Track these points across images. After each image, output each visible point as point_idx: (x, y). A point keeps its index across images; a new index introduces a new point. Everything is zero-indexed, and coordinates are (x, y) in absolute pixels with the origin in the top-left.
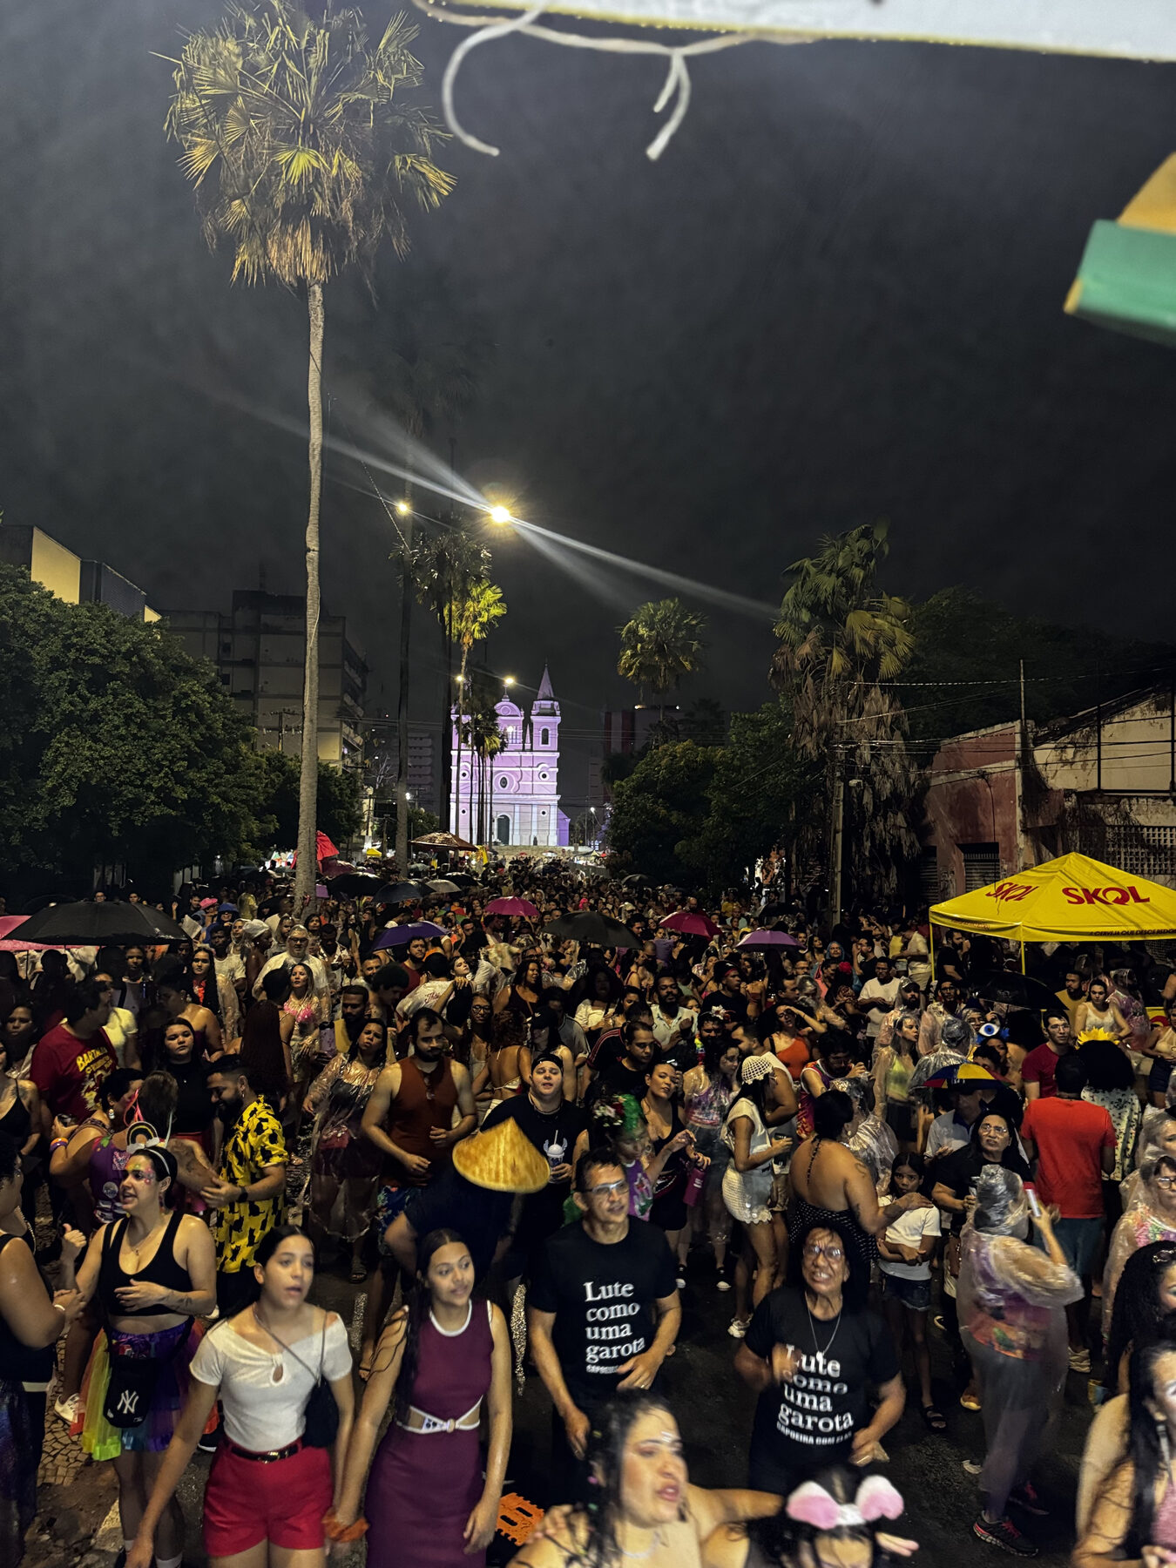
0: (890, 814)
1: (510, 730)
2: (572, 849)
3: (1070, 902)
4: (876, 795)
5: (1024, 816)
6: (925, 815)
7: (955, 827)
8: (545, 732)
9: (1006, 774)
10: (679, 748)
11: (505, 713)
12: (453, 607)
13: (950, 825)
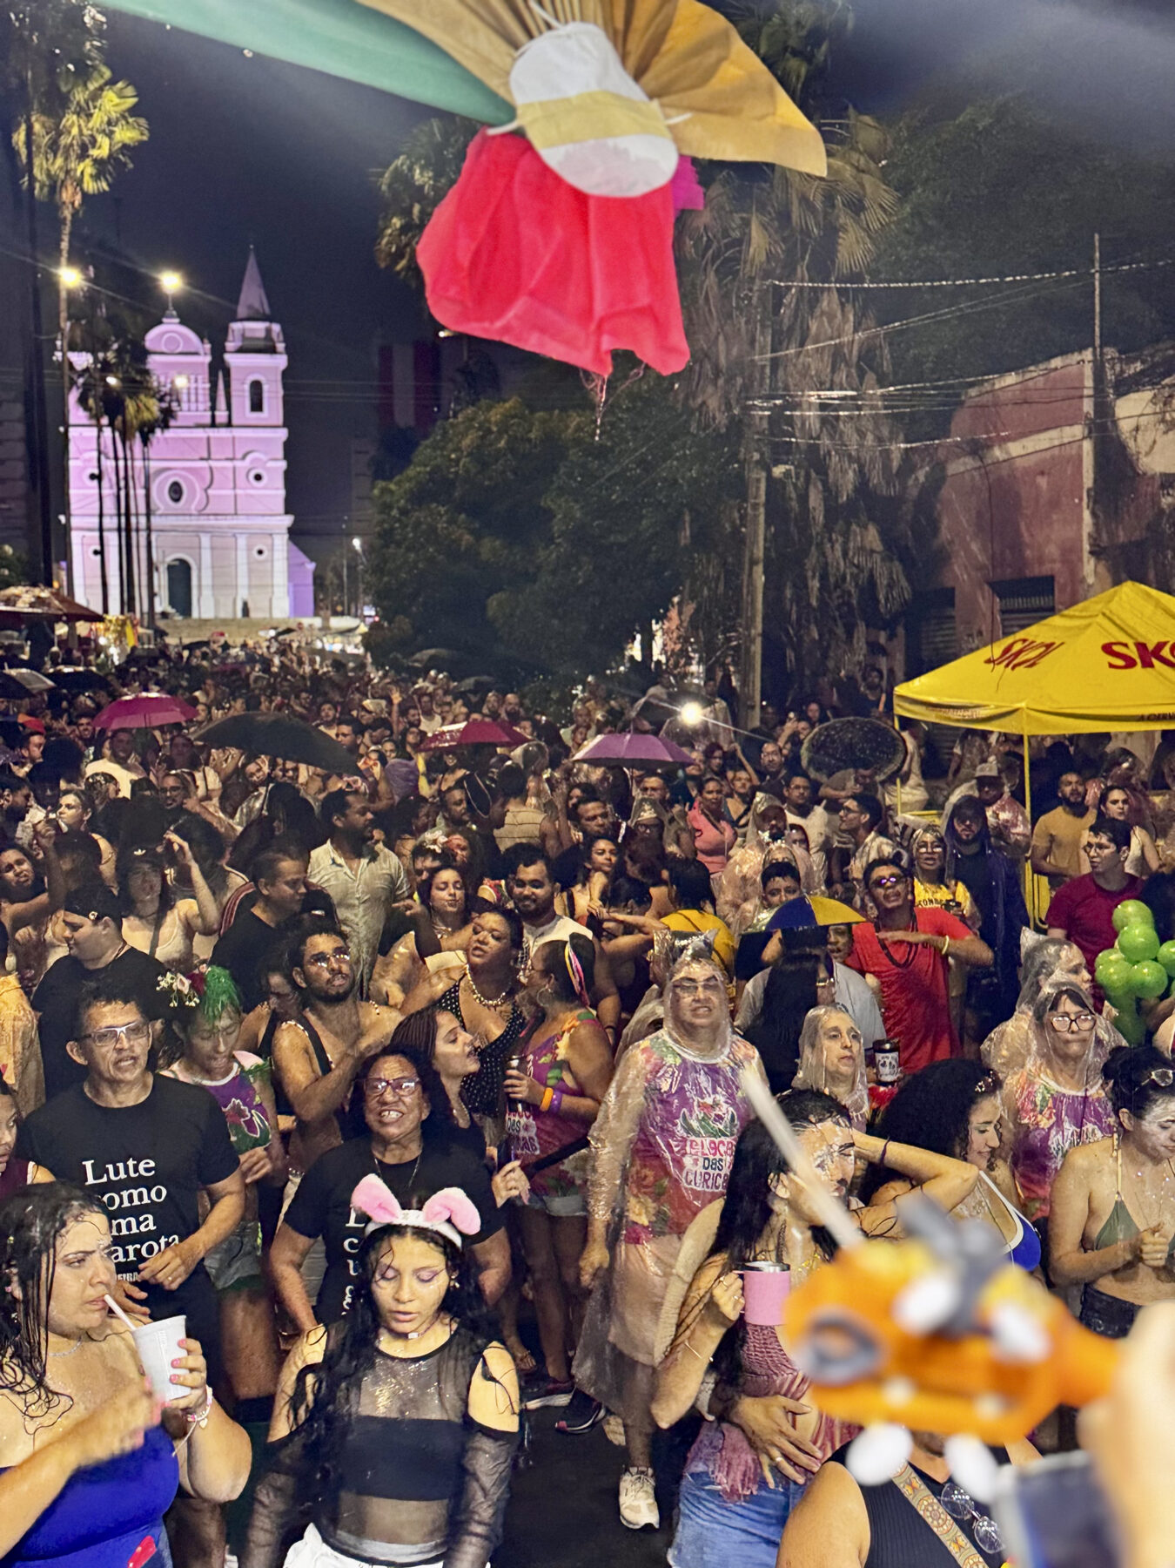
0: (854, 527)
1: (181, 382)
2: (317, 622)
3: (1111, 666)
4: (830, 493)
5: (1096, 525)
6: (935, 530)
7: (984, 549)
8: (256, 387)
9: (1068, 451)
10: (495, 415)
11: (172, 348)
12: (37, 127)
13: (974, 547)
